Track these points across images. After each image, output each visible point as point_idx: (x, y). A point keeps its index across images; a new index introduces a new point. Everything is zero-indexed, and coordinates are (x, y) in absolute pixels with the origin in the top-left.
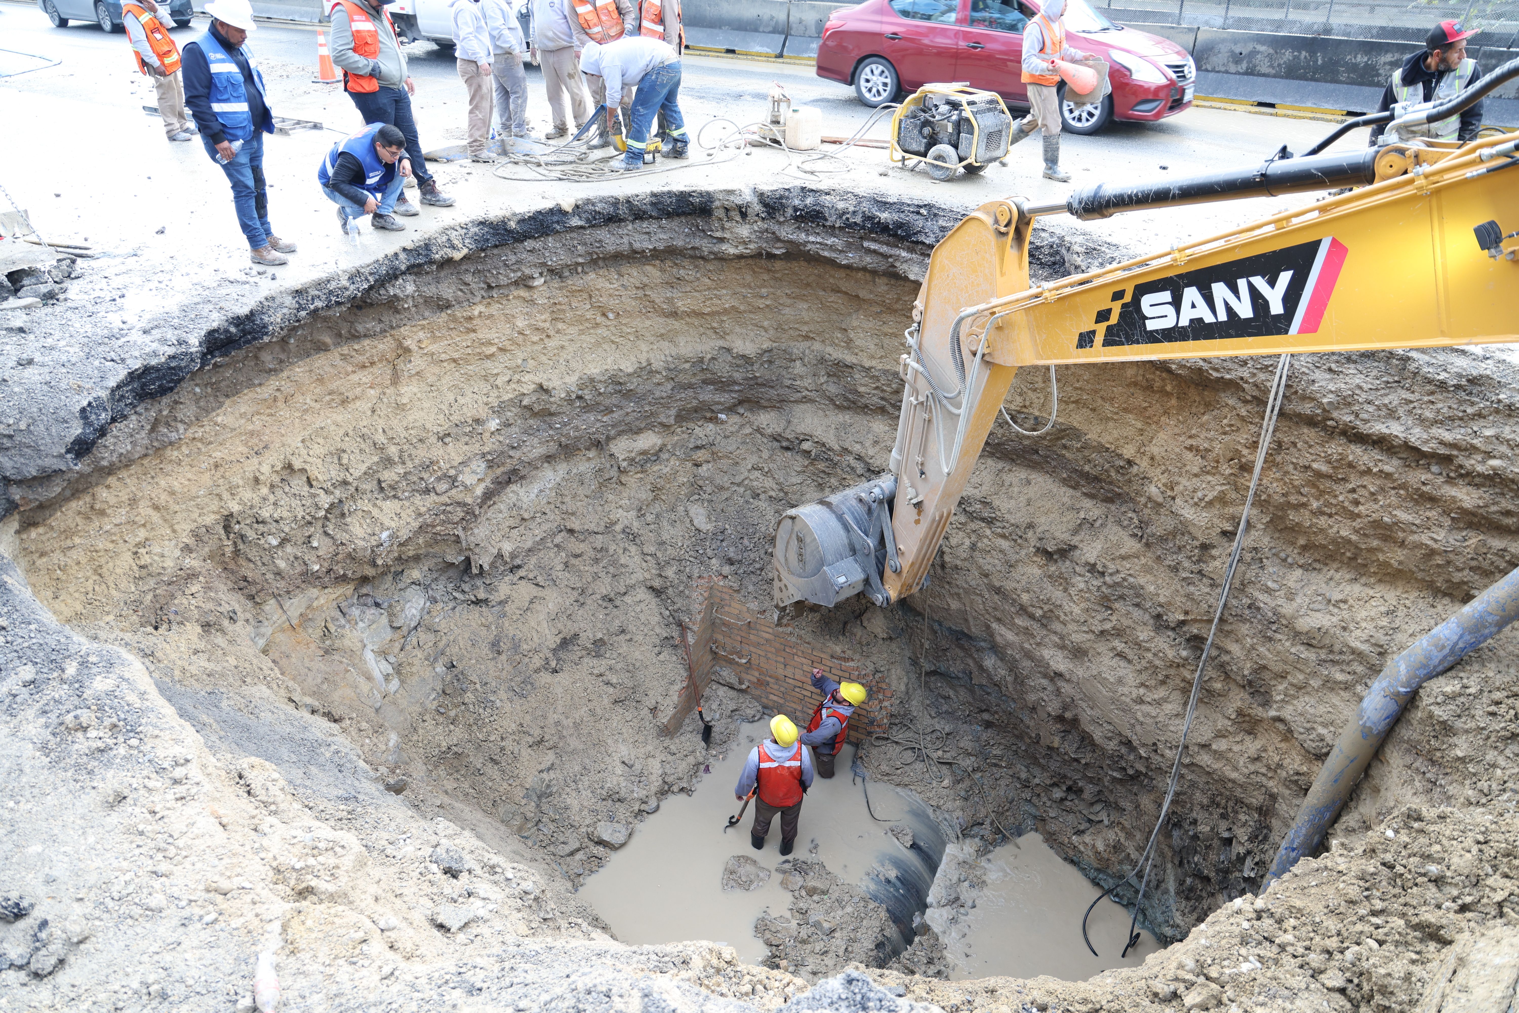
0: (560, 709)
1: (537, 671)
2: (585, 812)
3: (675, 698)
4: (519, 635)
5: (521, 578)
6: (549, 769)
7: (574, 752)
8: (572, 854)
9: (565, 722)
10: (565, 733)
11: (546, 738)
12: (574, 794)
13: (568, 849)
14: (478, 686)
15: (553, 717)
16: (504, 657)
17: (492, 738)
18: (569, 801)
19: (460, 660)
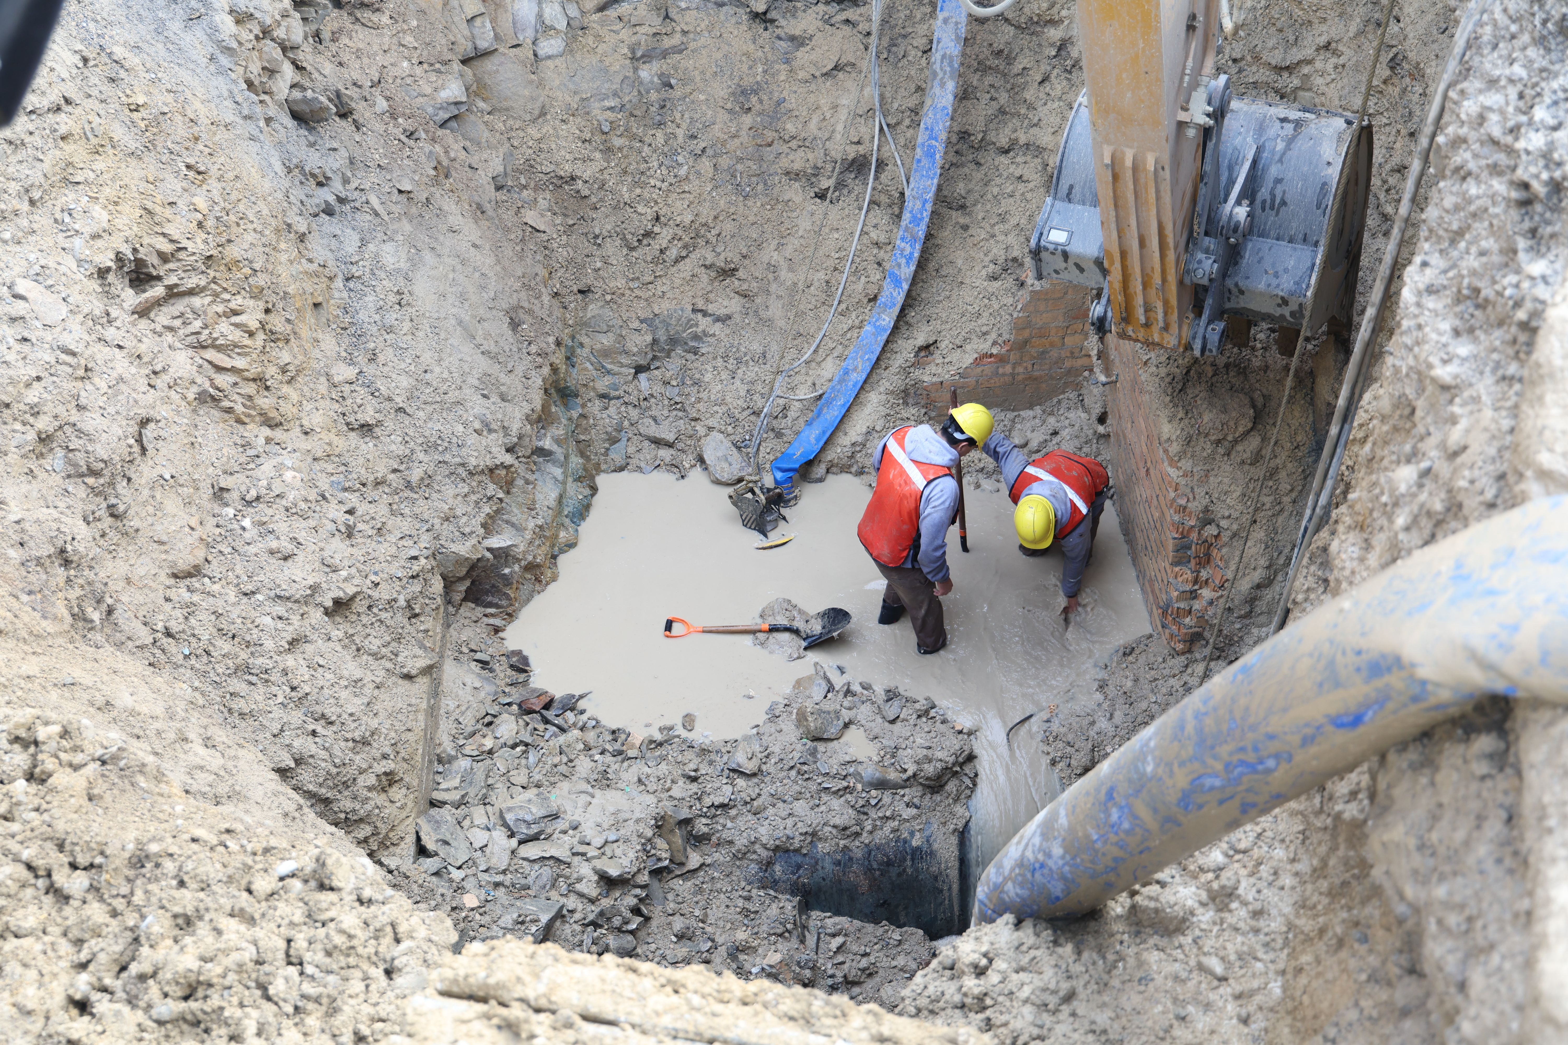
0: (788, 251)
1: (793, 175)
2: (721, 410)
3: (968, 359)
4: (792, 102)
5: (847, 21)
6: (718, 319)
7: (768, 323)
8: (657, 442)
9: (783, 274)
10: (773, 287)
11: (741, 274)
12: (724, 375)
13: (653, 431)
14: (680, 132)
15: (770, 254)
16: (747, 120)
17: (640, 209)
18: (708, 377)
19: (684, 82)
